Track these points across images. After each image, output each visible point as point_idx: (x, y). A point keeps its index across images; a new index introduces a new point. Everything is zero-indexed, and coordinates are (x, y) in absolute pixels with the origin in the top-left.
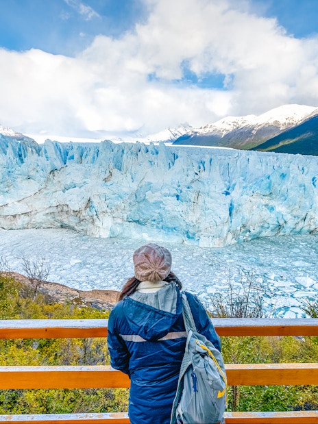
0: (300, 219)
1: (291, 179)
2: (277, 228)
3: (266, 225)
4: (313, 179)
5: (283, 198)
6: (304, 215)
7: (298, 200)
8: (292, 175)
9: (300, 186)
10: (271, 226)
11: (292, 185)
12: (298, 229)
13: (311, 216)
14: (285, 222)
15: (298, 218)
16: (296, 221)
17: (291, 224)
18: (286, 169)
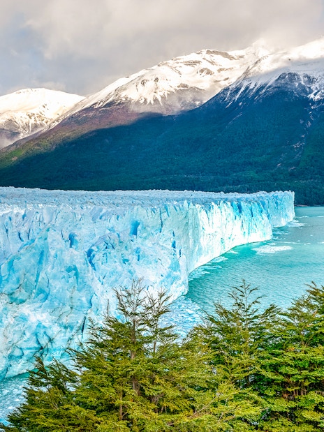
0: (74, 331)
1: (51, 259)
2: (38, 355)
3: (17, 353)
4: (89, 253)
5: (42, 296)
6: (80, 322)
7: (68, 295)
8: (52, 253)
9: (69, 270)
10: (27, 352)
11: (54, 271)
13: (92, 321)
14: (51, 340)
15: (72, 328)
16: (68, 335)
17: (60, 342)
18: (42, 242)
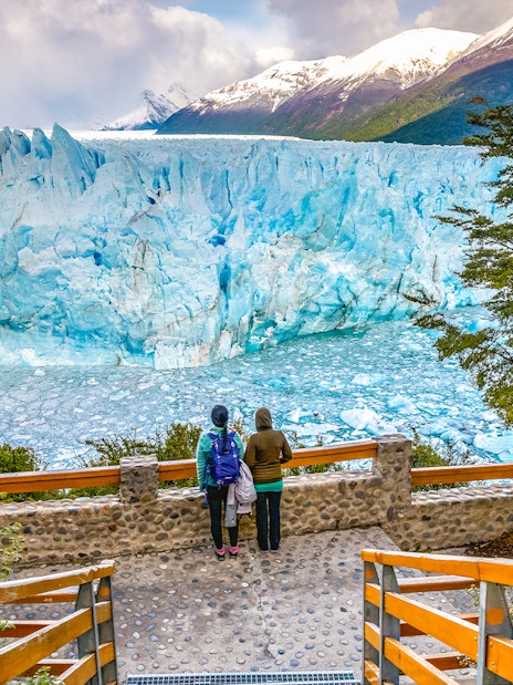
0: (387, 289)
1: (359, 199)
2: (339, 313)
3: (313, 308)
5: (346, 243)
6: (396, 279)
7: (381, 244)
8: (362, 191)
9: (383, 214)
10: (324, 309)
11: (363, 214)
12: (385, 310)
13: (411, 279)
14: (355, 298)
15: (384, 286)
16: (379, 293)
17: (367, 301)
18: (348, 176)
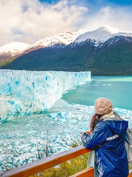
0: (28, 107)
1: (21, 84)
2: (17, 114)
3: (10, 113)
4: (33, 83)
5: (18, 96)
6: (30, 104)
7: (27, 96)
8: (22, 82)
9: (27, 88)
10: (13, 113)
11: (22, 88)
12: (28, 112)
13: (34, 104)
14: (21, 110)
16: (27, 108)
17: (24, 110)
18: (18, 79)
